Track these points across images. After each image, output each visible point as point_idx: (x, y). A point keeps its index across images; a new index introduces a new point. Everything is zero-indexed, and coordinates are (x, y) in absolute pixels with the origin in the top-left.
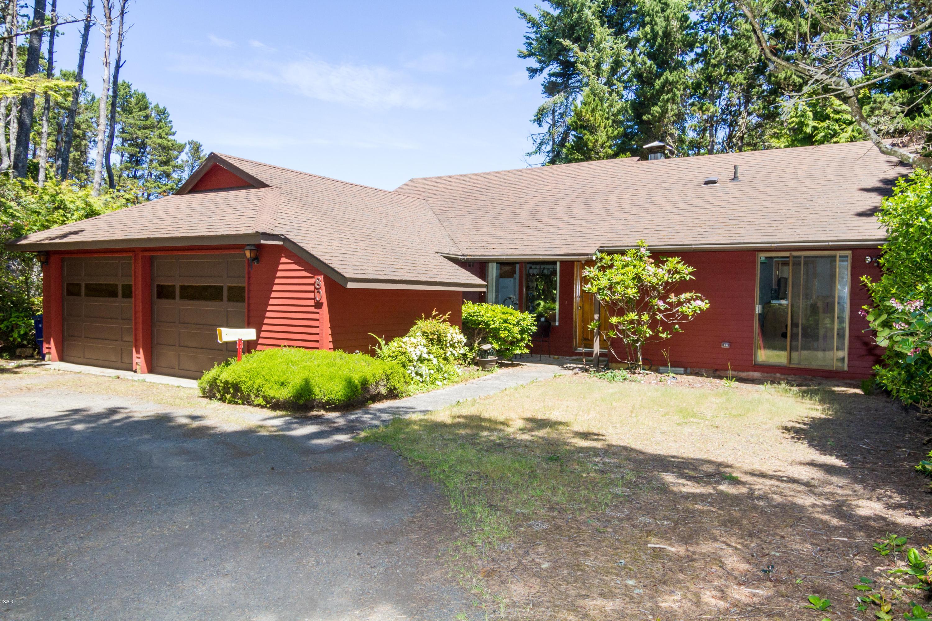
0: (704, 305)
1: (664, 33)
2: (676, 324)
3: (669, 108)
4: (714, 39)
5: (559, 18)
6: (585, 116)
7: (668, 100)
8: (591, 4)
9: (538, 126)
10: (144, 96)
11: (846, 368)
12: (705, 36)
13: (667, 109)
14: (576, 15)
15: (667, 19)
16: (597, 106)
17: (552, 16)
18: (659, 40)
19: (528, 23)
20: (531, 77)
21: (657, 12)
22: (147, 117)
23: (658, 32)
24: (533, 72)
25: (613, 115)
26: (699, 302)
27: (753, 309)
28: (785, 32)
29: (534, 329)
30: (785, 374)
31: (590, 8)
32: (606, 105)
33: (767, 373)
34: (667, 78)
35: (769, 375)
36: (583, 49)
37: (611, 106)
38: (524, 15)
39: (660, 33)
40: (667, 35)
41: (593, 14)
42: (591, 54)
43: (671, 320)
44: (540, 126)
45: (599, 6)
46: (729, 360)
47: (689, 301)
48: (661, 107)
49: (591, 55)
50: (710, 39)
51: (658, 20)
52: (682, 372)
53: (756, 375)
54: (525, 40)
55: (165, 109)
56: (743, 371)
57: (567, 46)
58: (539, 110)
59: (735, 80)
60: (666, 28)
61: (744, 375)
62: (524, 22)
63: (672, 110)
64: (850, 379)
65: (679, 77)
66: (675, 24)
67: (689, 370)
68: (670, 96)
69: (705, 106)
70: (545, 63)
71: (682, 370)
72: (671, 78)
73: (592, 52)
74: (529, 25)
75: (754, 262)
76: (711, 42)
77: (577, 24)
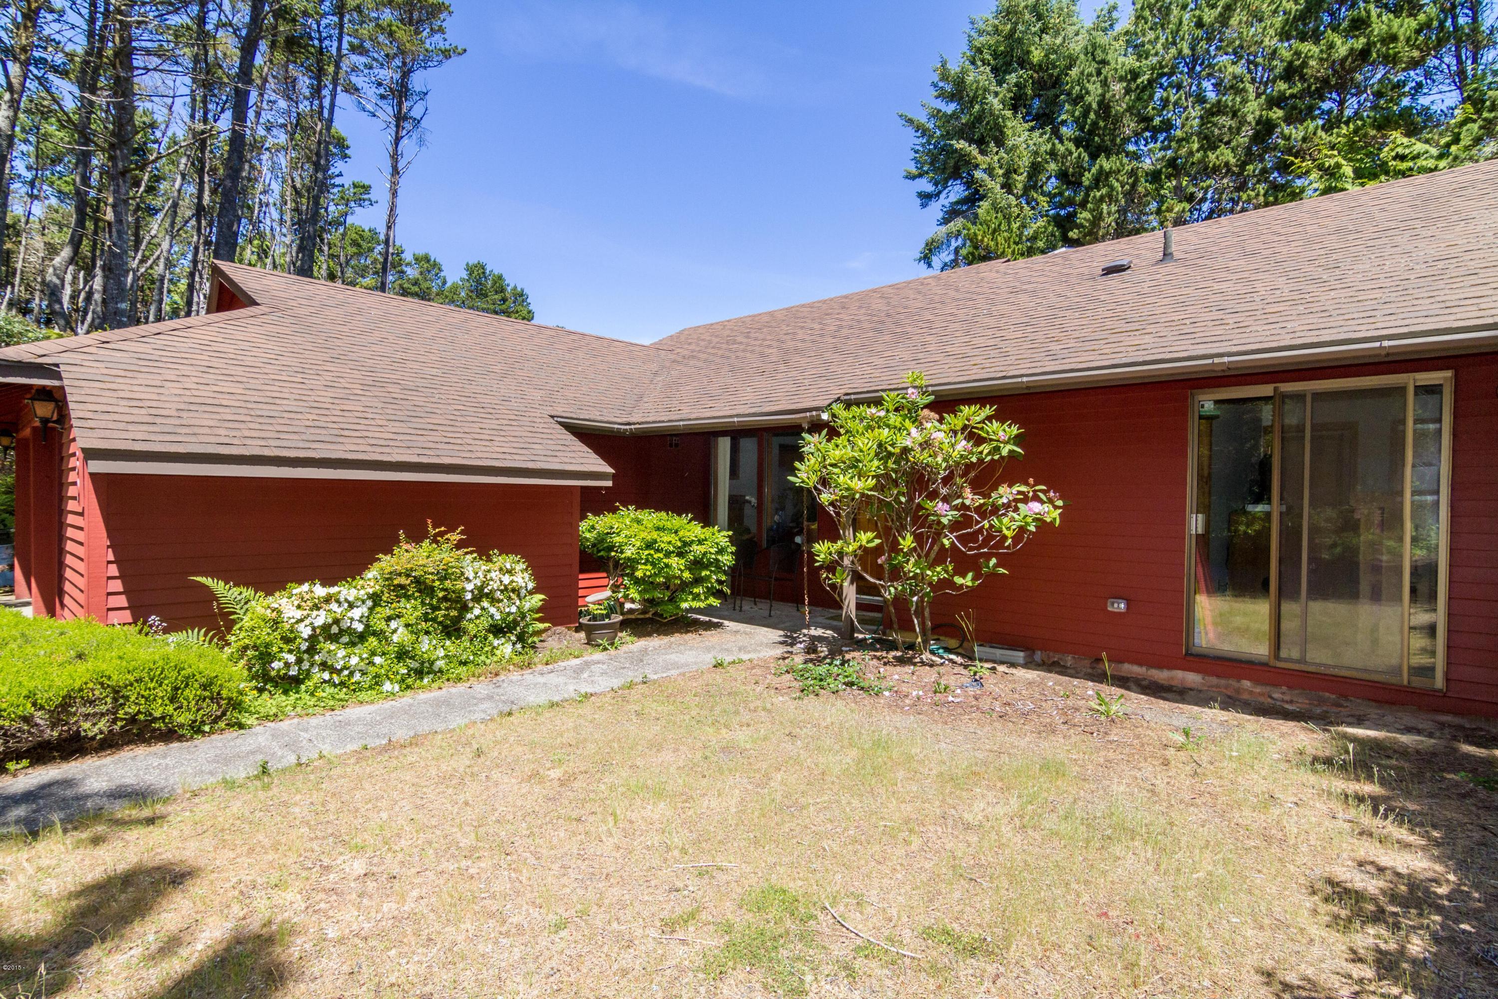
0: (1052, 514)
1: (1100, 104)
2: (988, 556)
3: (1105, 211)
4: (1180, 99)
5: (955, 116)
6: (982, 241)
7: (1102, 199)
8: (998, 89)
9: (926, 266)
10: (500, 277)
11: (1439, 682)
12: (1165, 94)
13: (1102, 213)
14: (977, 107)
15: (1105, 84)
16: (1000, 225)
17: (945, 114)
18: (1092, 116)
19: (917, 131)
20: (924, 206)
21: (1090, 75)
22: (504, 300)
23: (1090, 104)
24: (926, 198)
25: (1028, 240)
26: (1036, 507)
27: (1182, 522)
28: (1305, 64)
29: (727, 560)
30: (1267, 684)
31: (996, 94)
32: (1015, 226)
33: (1218, 676)
34: (1101, 167)
35: (1223, 682)
36: (983, 152)
37: (1024, 226)
38: (910, 121)
39: (1094, 106)
40: (1105, 106)
41: (1003, 102)
42: (994, 157)
43: (971, 549)
44: (930, 265)
45: (1010, 91)
46: (1105, 649)
47: (1012, 506)
48: (1091, 211)
49: (996, 158)
50: (1173, 99)
51: (1090, 87)
52: (1021, 661)
53: (1192, 678)
54: (913, 155)
55: (522, 290)
56: (1160, 666)
57: (961, 149)
58: (927, 245)
59: (1217, 158)
60: (1103, 95)
61: (1162, 676)
62: (910, 131)
63: (1109, 214)
64: (1456, 713)
65: (1121, 163)
66: (1117, 88)
67: (1038, 656)
68: (1104, 191)
69: (1166, 205)
70: (942, 184)
71: (1020, 656)
72: (1107, 166)
73: (997, 153)
74: (919, 134)
75: (1182, 413)
76: (1176, 104)
77: (979, 118)
